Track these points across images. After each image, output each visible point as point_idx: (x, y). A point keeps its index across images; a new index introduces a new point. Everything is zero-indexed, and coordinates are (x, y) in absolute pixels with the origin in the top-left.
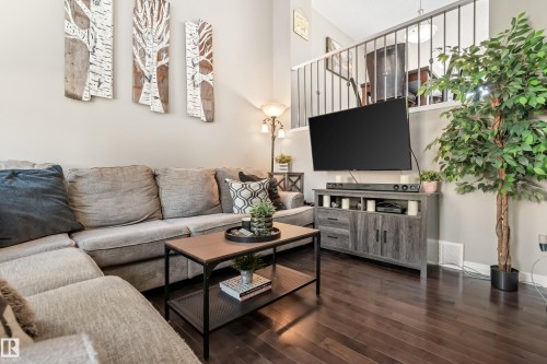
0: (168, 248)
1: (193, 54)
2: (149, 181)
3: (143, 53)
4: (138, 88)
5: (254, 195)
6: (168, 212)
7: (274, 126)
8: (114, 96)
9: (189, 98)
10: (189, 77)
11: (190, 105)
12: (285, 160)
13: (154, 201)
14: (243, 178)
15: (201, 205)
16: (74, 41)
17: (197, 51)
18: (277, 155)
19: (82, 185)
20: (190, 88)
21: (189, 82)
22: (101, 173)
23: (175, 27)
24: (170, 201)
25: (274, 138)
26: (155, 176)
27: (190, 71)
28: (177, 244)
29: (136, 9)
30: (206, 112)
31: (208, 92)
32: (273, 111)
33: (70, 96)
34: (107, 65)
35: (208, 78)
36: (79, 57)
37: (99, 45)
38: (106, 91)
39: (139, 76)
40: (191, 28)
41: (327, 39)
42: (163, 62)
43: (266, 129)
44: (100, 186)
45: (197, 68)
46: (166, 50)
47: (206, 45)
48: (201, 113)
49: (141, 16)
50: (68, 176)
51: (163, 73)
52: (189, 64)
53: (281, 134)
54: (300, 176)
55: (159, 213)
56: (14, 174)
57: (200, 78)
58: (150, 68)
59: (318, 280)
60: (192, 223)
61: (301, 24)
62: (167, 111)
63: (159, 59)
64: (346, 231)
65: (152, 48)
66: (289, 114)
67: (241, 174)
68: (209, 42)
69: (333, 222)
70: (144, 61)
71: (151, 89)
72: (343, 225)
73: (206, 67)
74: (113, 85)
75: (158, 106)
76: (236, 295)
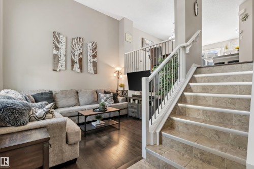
0: (78, 113)
1: (90, 53)
2: (76, 94)
3: (74, 55)
4: (73, 66)
5: (108, 98)
6: (81, 103)
7: (118, 74)
8: (66, 69)
9: (89, 67)
10: (89, 60)
11: (89, 69)
12: (122, 86)
13: (77, 100)
14: (106, 93)
15: (91, 102)
16: (55, 55)
17: (91, 52)
18: (119, 84)
19: (58, 96)
20: (89, 64)
21: (89, 62)
22: (62, 92)
23: (84, 45)
24: (82, 100)
25: (118, 78)
26: (77, 93)
27: (89, 58)
28: (81, 112)
29: (72, 42)
30: (94, 71)
31: (95, 65)
32: (118, 69)
33: (54, 70)
34: (64, 60)
35: (95, 60)
36: (56, 59)
37: (62, 55)
38: (63, 68)
39: (73, 62)
40: (89, 45)
41: (142, 39)
42: (80, 57)
43: (115, 75)
44: (62, 96)
45: (91, 57)
46: (81, 53)
47: (94, 49)
48: (92, 71)
49: (74, 44)
50: (54, 93)
51: (81, 60)
52: (89, 56)
53: (121, 76)
54: (127, 91)
55: (78, 104)
56: (42, 94)
57: (92, 60)
58: (76, 59)
59: (119, 123)
60: (86, 107)
61: (128, 37)
62: (81, 72)
63: (79, 56)
64: (136, 110)
65: (77, 53)
66: (124, 70)
67: (105, 91)
68: (96, 48)
69: (132, 107)
70: (74, 57)
71: (77, 65)
72: (135, 108)
73: (94, 56)
74: (66, 66)
75: (79, 70)
76: (95, 125)
